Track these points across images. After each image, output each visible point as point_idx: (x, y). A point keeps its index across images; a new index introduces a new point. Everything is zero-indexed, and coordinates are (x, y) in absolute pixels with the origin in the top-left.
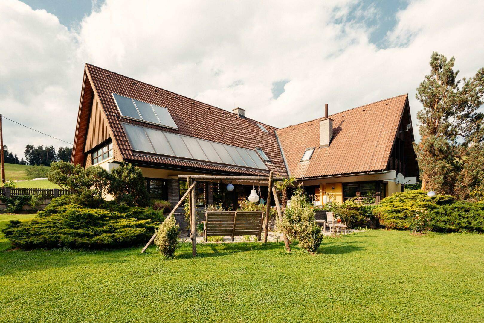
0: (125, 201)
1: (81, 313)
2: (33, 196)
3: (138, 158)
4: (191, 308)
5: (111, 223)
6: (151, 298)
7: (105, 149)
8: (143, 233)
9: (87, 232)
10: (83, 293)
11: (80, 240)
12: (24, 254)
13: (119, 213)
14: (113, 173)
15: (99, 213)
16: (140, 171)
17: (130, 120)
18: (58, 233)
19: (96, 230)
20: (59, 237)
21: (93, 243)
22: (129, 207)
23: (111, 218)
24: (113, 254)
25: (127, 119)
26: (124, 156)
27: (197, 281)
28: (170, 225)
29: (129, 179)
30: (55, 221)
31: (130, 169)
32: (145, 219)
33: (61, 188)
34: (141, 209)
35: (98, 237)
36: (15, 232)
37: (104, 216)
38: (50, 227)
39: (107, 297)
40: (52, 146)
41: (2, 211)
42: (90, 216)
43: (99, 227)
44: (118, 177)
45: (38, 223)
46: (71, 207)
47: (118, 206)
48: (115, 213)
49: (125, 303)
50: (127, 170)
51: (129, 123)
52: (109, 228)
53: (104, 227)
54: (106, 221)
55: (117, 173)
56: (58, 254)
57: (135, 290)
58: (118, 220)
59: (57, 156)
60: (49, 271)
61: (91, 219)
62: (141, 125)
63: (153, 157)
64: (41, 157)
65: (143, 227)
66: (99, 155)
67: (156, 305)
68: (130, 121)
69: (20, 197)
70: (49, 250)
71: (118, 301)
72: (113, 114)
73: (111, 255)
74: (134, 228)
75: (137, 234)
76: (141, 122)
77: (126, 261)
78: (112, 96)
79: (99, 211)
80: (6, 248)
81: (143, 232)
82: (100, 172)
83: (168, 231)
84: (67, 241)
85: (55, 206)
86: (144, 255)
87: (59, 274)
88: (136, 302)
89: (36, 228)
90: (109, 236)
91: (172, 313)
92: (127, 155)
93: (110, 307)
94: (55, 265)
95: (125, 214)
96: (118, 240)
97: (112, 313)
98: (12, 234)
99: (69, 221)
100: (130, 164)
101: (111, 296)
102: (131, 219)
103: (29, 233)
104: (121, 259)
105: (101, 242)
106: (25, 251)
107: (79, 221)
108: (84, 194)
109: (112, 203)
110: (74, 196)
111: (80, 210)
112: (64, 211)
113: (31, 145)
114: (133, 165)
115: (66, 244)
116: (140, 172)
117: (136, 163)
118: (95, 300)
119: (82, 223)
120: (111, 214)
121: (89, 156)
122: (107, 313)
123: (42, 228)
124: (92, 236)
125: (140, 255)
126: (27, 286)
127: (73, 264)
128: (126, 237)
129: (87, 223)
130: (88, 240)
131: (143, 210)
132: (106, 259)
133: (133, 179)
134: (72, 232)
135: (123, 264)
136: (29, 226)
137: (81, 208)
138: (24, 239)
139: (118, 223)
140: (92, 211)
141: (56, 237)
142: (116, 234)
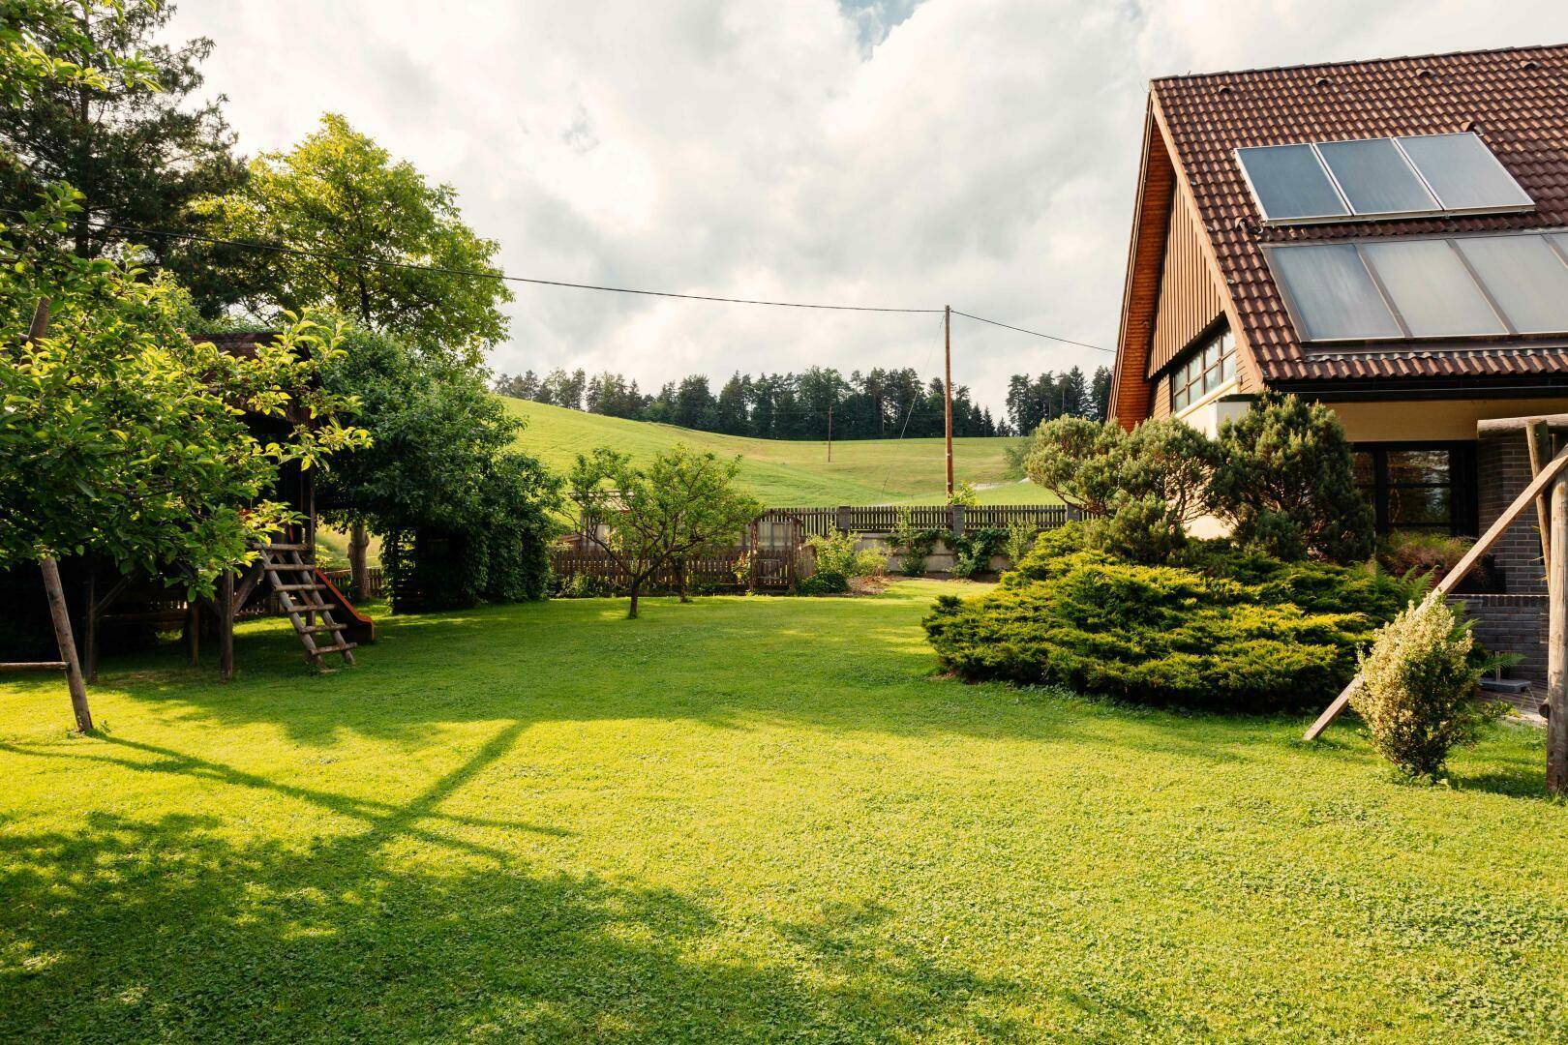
0: (1262, 538)
1: (1047, 877)
2: (1015, 530)
3: (1323, 368)
4: (1432, 985)
5: (1206, 618)
6: (1279, 900)
7: (1212, 354)
8: (1323, 663)
9: (1123, 643)
10: (1069, 826)
11: (1099, 668)
12: (960, 690)
13: (1235, 583)
14: (1223, 438)
15: (1165, 583)
16: (1332, 418)
17: (1297, 228)
18: (1042, 639)
19: (1153, 640)
20: (1045, 652)
21: (1137, 683)
22: (1276, 560)
23: (1205, 600)
24: (1202, 728)
25: (1285, 229)
26: (1269, 373)
27: (1522, 895)
28: (1422, 637)
29: (1285, 454)
30: (1039, 603)
31: (1290, 416)
32: (1338, 611)
33: (1062, 503)
34: (1327, 572)
35: (1153, 663)
36: (944, 629)
37: (1183, 592)
38: (1025, 619)
39: (1132, 854)
40: (1077, 369)
41: (945, 572)
42: (1135, 590)
43: (1160, 631)
44: (1239, 453)
45: (998, 607)
46: (1082, 561)
47: (1236, 558)
48: (1221, 582)
49: (1180, 888)
50: (1277, 420)
51: (1296, 239)
52: (1192, 636)
53: (1178, 630)
54: (1190, 608)
55: (1238, 437)
56: (1037, 703)
57: (1227, 859)
58: (1230, 609)
59: (1090, 398)
60: (1003, 745)
61: (1138, 600)
62: (1345, 237)
63: (1396, 356)
64: (1047, 408)
65: (1325, 643)
66: (1193, 377)
67: (1287, 929)
68: (1299, 234)
69: (984, 533)
70: (1019, 688)
71: (1160, 876)
72: (1233, 225)
73: (1193, 731)
74: (1286, 643)
75: (1297, 667)
76: (1346, 225)
77: (1234, 758)
78: (1232, 161)
79: (1164, 573)
80: (925, 671)
81: (1323, 659)
82: (1175, 439)
83: (1412, 664)
84: (1063, 665)
85: (1042, 558)
86: (1316, 749)
87: (1025, 760)
88: (1220, 898)
89: (991, 619)
90: (1192, 665)
91: (1341, 975)
92: (1278, 363)
93: (1129, 887)
94: (1023, 732)
95: (1260, 588)
96: (1221, 682)
97: (1129, 906)
98: (941, 633)
99: (1075, 603)
100: (1291, 398)
101: (1145, 856)
102: (1282, 606)
103: (974, 635)
104: (1221, 750)
105: (1162, 681)
106: (965, 683)
107: (1101, 606)
108: (1123, 518)
109: (1220, 546)
110: (1094, 525)
111: (1107, 569)
112: (1064, 572)
113: (1023, 375)
114: (1303, 399)
115: (1061, 675)
116: (1328, 425)
117: (1311, 389)
118: (1094, 853)
119: (1110, 613)
120: (1208, 586)
121: (1164, 386)
122: (1116, 901)
123: (1006, 621)
124: (1137, 659)
125: (1297, 745)
126: (946, 774)
127: (1069, 736)
128: (1252, 675)
129: (1128, 614)
130: (1124, 671)
131: (1338, 573)
132: (1169, 739)
133: (1299, 452)
134: (1078, 638)
135: (1223, 768)
136: (978, 613)
137: (1112, 564)
138: (963, 648)
139: (1231, 619)
140: (1143, 574)
141: (1038, 651)
142: (1216, 659)
